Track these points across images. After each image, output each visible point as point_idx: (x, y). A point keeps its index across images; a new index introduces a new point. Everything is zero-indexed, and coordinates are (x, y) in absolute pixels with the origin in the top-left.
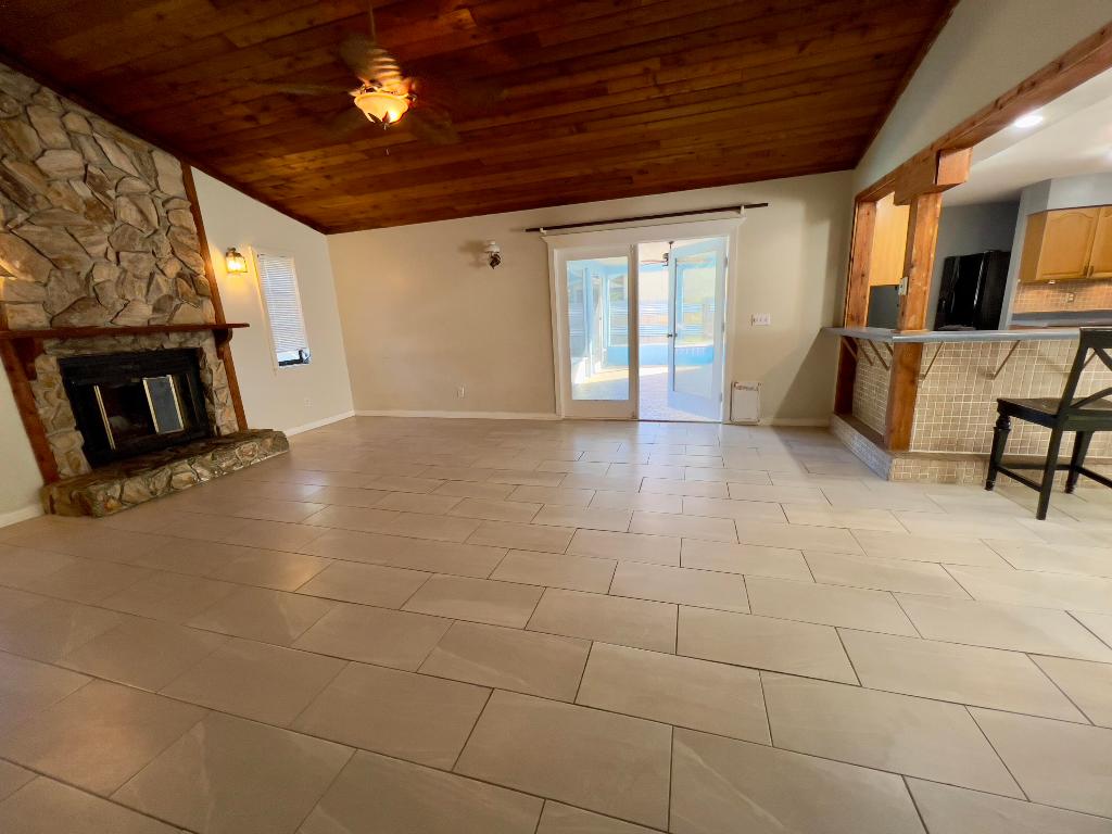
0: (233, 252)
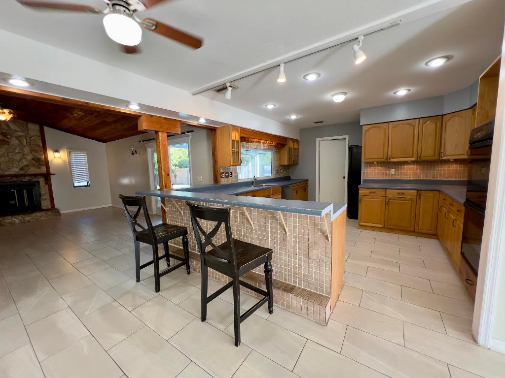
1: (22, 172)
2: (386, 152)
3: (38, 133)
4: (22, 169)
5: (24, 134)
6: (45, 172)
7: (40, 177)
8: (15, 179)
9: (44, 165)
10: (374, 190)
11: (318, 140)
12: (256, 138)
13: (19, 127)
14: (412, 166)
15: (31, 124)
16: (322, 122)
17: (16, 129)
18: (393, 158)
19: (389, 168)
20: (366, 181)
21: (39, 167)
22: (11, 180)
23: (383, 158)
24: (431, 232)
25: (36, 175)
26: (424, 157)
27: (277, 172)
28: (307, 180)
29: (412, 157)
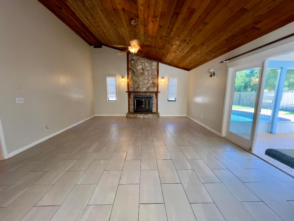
0: (163, 78)
1: (147, 90)
3: (156, 68)
5: (150, 68)
6: (156, 91)
7: (154, 93)
8: (144, 94)
9: (156, 87)
15: (154, 62)
17: (148, 66)
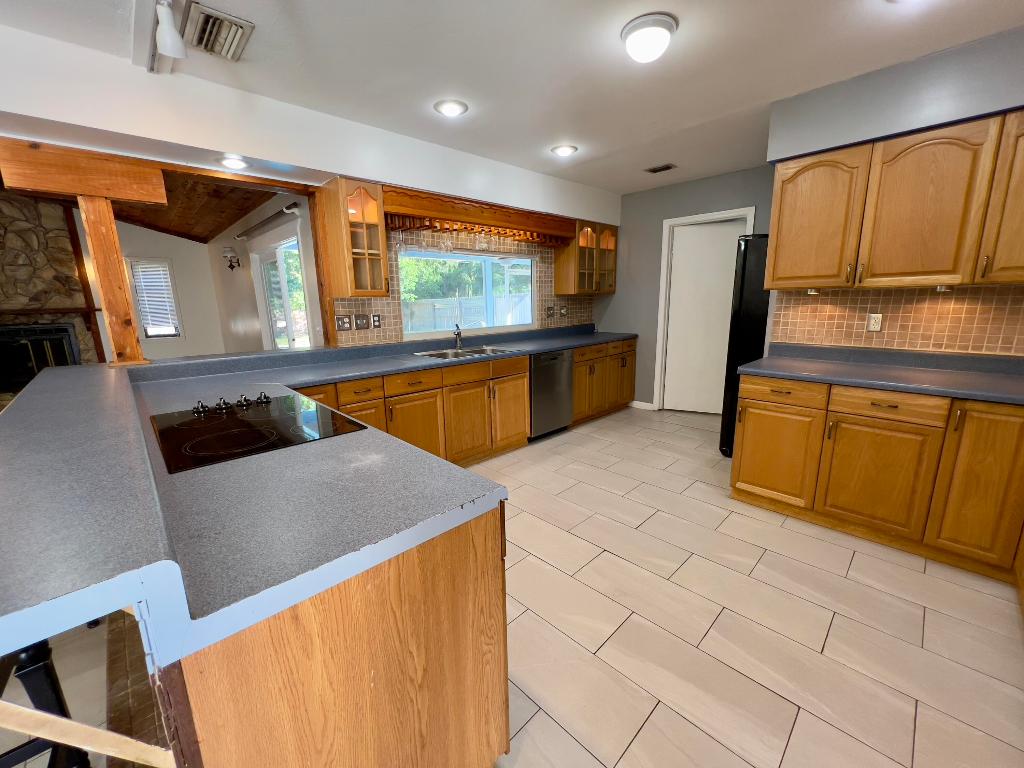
1: (36, 305)
2: (850, 254)
3: (61, 224)
4: (35, 298)
5: (30, 226)
6: (84, 306)
7: (74, 315)
8: (23, 319)
9: (79, 291)
10: (787, 385)
11: (667, 223)
12: (458, 218)
13: (21, 211)
14: (951, 306)
15: (44, 204)
16: (667, 168)
17: (16, 216)
18: (874, 275)
19: (864, 310)
20: (782, 350)
21: (70, 293)
22: (17, 321)
23: (837, 276)
24: (992, 557)
25: (65, 312)
26: (1003, 269)
27: (549, 312)
28: (635, 337)
29: (953, 271)
